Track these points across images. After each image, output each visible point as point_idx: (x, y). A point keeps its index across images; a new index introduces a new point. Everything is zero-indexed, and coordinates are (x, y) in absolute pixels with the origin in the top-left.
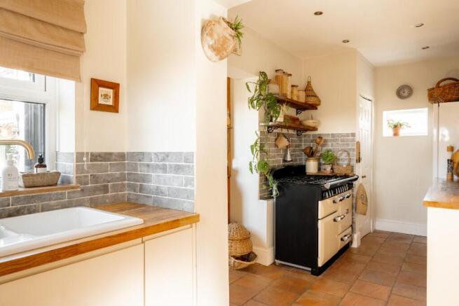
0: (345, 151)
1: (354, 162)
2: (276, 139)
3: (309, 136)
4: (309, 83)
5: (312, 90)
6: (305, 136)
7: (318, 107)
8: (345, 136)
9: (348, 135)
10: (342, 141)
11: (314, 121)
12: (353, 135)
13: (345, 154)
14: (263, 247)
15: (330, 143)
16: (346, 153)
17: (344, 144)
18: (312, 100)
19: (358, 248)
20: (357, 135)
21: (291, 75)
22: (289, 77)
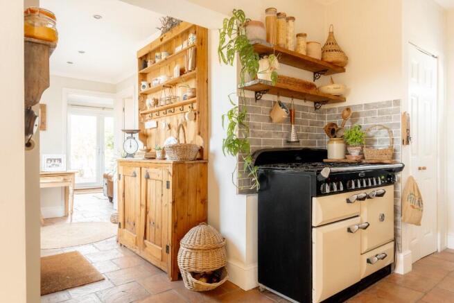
0: (384, 128)
1: (398, 144)
2: (271, 111)
3: (333, 110)
4: (331, 34)
5: (336, 44)
6: (329, 110)
7: (347, 68)
8: (384, 106)
9: (389, 103)
10: (380, 113)
11: (335, 86)
12: (397, 102)
13: (384, 132)
14: (241, 262)
15: (362, 118)
16: (386, 130)
17: (382, 118)
18: (332, 57)
19: (406, 276)
20: (402, 103)
21: (293, 18)
22: (290, 22)
